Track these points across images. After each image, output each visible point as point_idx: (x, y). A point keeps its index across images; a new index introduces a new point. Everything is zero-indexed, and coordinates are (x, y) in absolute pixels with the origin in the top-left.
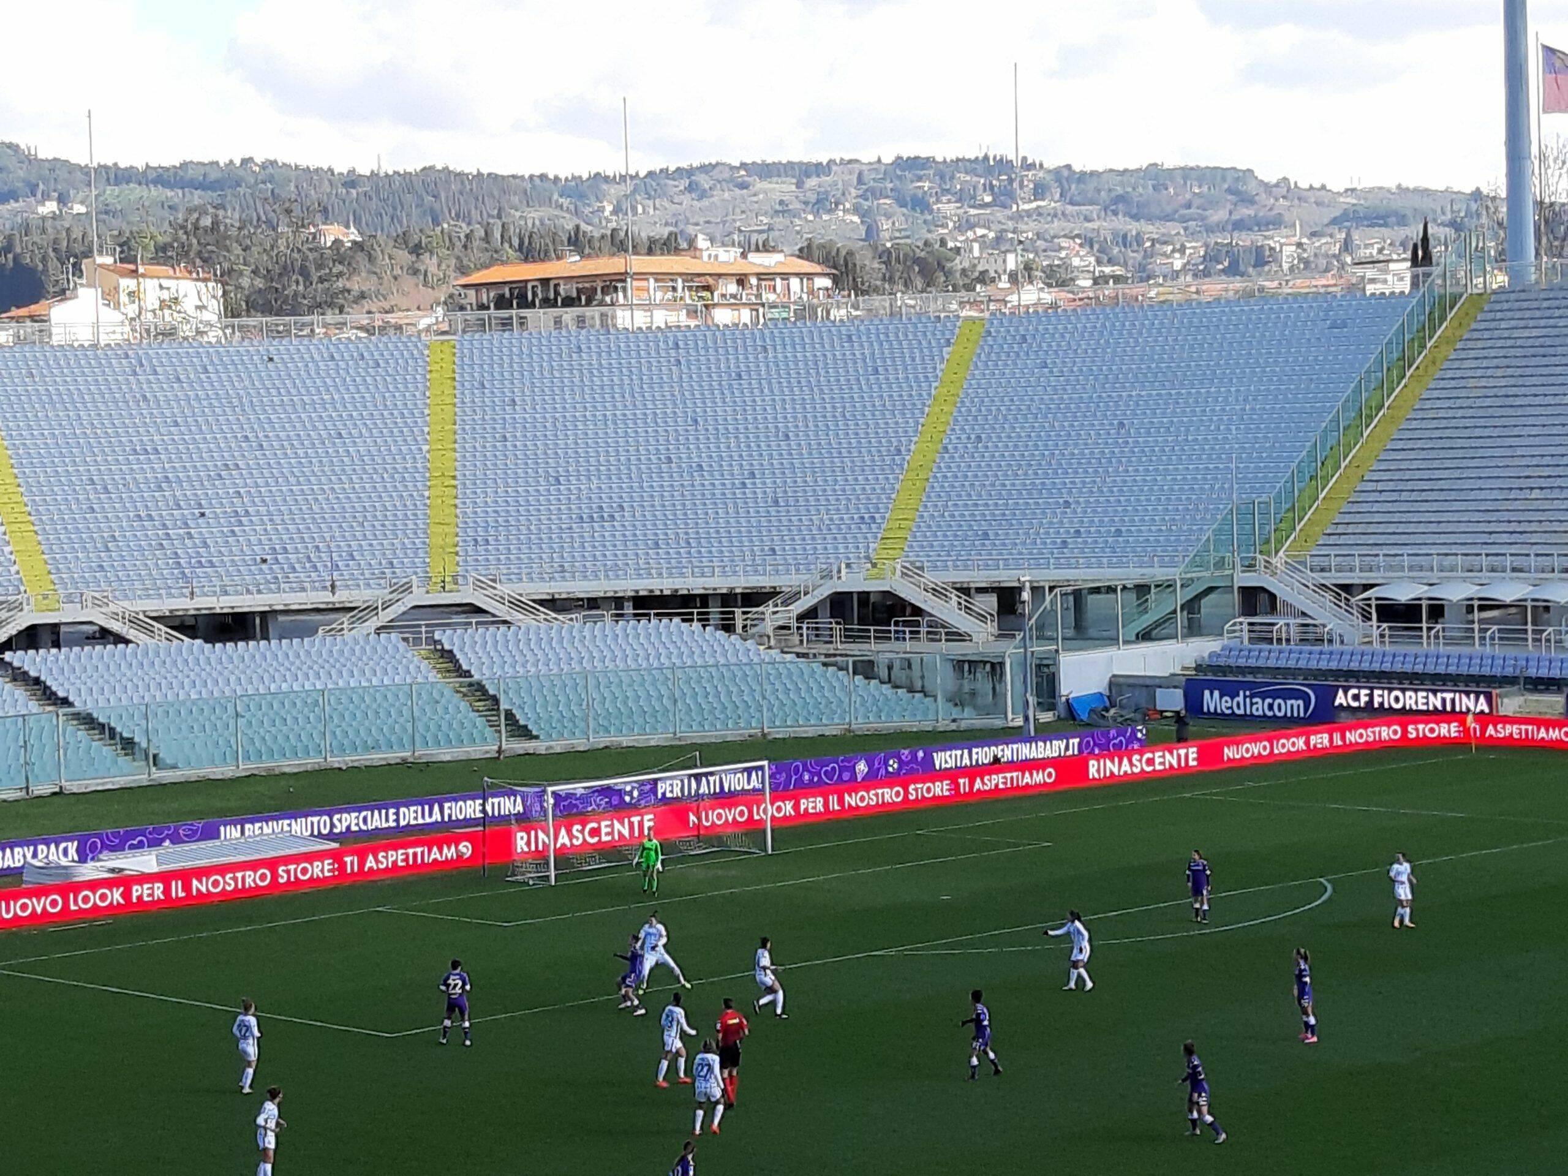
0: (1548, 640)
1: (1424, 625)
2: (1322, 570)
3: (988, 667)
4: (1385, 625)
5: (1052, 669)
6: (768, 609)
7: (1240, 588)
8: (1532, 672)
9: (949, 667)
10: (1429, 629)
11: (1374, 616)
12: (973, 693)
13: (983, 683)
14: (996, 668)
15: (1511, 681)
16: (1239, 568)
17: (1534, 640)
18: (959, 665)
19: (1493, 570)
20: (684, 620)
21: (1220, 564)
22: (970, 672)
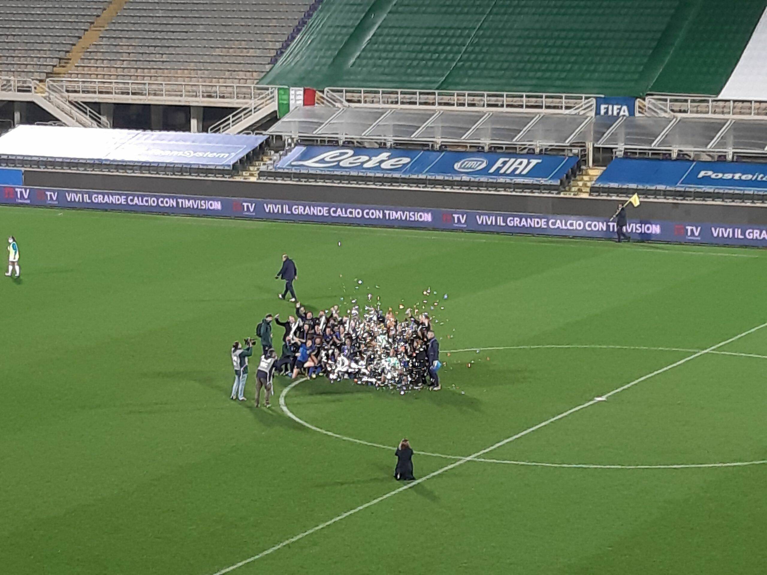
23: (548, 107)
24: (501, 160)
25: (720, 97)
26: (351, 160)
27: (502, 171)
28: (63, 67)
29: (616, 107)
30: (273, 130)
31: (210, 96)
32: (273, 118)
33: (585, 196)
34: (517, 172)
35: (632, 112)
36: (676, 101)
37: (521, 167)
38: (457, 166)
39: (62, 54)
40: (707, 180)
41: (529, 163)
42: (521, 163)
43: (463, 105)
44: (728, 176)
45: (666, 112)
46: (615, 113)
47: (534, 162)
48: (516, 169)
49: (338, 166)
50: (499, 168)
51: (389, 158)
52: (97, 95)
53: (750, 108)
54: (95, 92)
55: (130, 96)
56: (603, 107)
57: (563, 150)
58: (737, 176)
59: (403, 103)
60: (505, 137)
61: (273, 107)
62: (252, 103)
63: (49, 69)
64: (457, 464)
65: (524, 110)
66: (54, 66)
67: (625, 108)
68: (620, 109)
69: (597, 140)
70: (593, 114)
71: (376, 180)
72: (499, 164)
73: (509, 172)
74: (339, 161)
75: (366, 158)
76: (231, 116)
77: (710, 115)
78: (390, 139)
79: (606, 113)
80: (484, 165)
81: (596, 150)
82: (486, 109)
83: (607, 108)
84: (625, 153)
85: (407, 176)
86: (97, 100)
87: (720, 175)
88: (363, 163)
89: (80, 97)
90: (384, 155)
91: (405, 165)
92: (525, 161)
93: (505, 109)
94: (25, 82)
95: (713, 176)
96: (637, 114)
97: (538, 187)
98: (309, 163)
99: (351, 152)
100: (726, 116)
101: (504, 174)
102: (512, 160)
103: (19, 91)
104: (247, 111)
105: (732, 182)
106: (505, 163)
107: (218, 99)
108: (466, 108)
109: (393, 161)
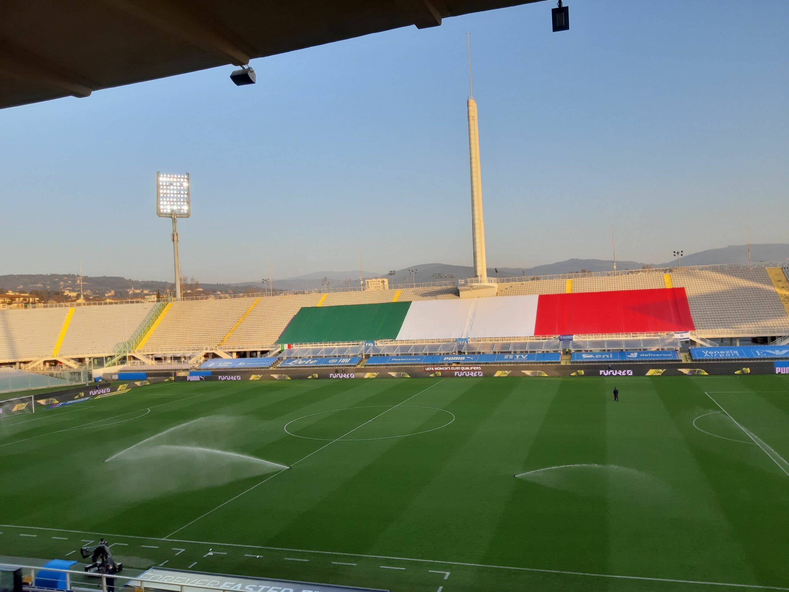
0: (186, 362)
1: (163, 361)
2: (144, 352)
3: (78, 373)
4: (156, 361)
5: (91, 373)
6: (30, 364)
7: (129, 356)
8: (183, 368)
9: (69, 374)
10: (164, 362)
11: (154, 360)
12: (74, 378)
13: (76, 376)
14: (79, 374)
15: (180, 370)
16: (128, 352)
17: (183, 362)
18: (71, 373)
19: (175, 351)
20: (11, 368)
21: (124, 352)
22: (74, 374)
23: (352, 345)
24: (341, 359)
25: (396, 340)
26: (301, 362)
27: (341, 362)
28: (222, 343)
29: (370, 344)
30: (280, 356)
31: (262, 348)
32: (280, 352)
33: (363, 367)
34: (345, 362)
35: (374, 344)
36: (385, 341)
37: (346, 361)
38: (329, 362)
39: (221, 340)
40: (394, 361)
41: (348, 360)
42: (346, 360)
43: (330, 345)
44: (399, 360)
45: (382, 344)
46: (370, 345)
47: (350, 359)
48: (345, 361)
49: (298, 364)
50: (341, 361)
51: (311, 361)
52: (232, 350)
53: (403, 342)
54: (231, 349)
55: (241, 349)
56: (367, 344)
57: (357, 356)
58: (402, 359)
59: (314, 346)
60: (341, 353)
61: (280, 349)
62: (274, 349)
63: (218, 344)
64: (334, 441)
65: (346, 346)
66: (220, 343)
67: (372, 344)
68: (371, 344)
69: (365, 352)
70: (364, 346)
71: (309, 367)
72: (340, 360)
73: (343, 362)
74: (298, 363)
75: (306, 361)
76: (268, 353)
77: (394, 344)
78: (311, 356)
79: (368, 345)
80: (337, 361)
81: (366, 355)
82: (336, 346)
83: (368, 344)
84: (373, 355)
85: (316, 365)
86: (232, 351)
87: (397, 360)
88: (304, 363)
89: (227, 351)
90: (310, 360)
91: (315, 362)
92: (347, 359)
93: (341, 346)
94: (211, 347)
95: (396, 360)
96: (375, 345)
97: (351, 366)
98: (290, 364)
99: (301, 360)
100: (398, 344)
101: (342, 363)
102: (344, 359)
103: (210, 350)
104: (272, 351)
105: (400, 361)
106: (342, 360)
107: (265, 349)
108: (331, 346)
109: (312, 362)
